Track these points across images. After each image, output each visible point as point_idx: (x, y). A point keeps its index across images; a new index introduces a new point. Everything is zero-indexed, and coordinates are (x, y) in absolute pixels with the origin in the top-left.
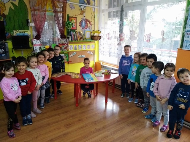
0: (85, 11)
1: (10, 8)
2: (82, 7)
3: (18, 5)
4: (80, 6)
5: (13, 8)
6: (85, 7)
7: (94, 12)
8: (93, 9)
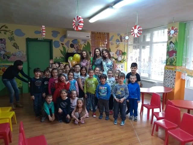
0: (119, 46)
1: (84, 47)
2: (117, 44)
3: (86, 45)
4: (116, 43)
5: (85, 47)
6: (119, 43)
7: (125, 46)
8: (124, 44)
